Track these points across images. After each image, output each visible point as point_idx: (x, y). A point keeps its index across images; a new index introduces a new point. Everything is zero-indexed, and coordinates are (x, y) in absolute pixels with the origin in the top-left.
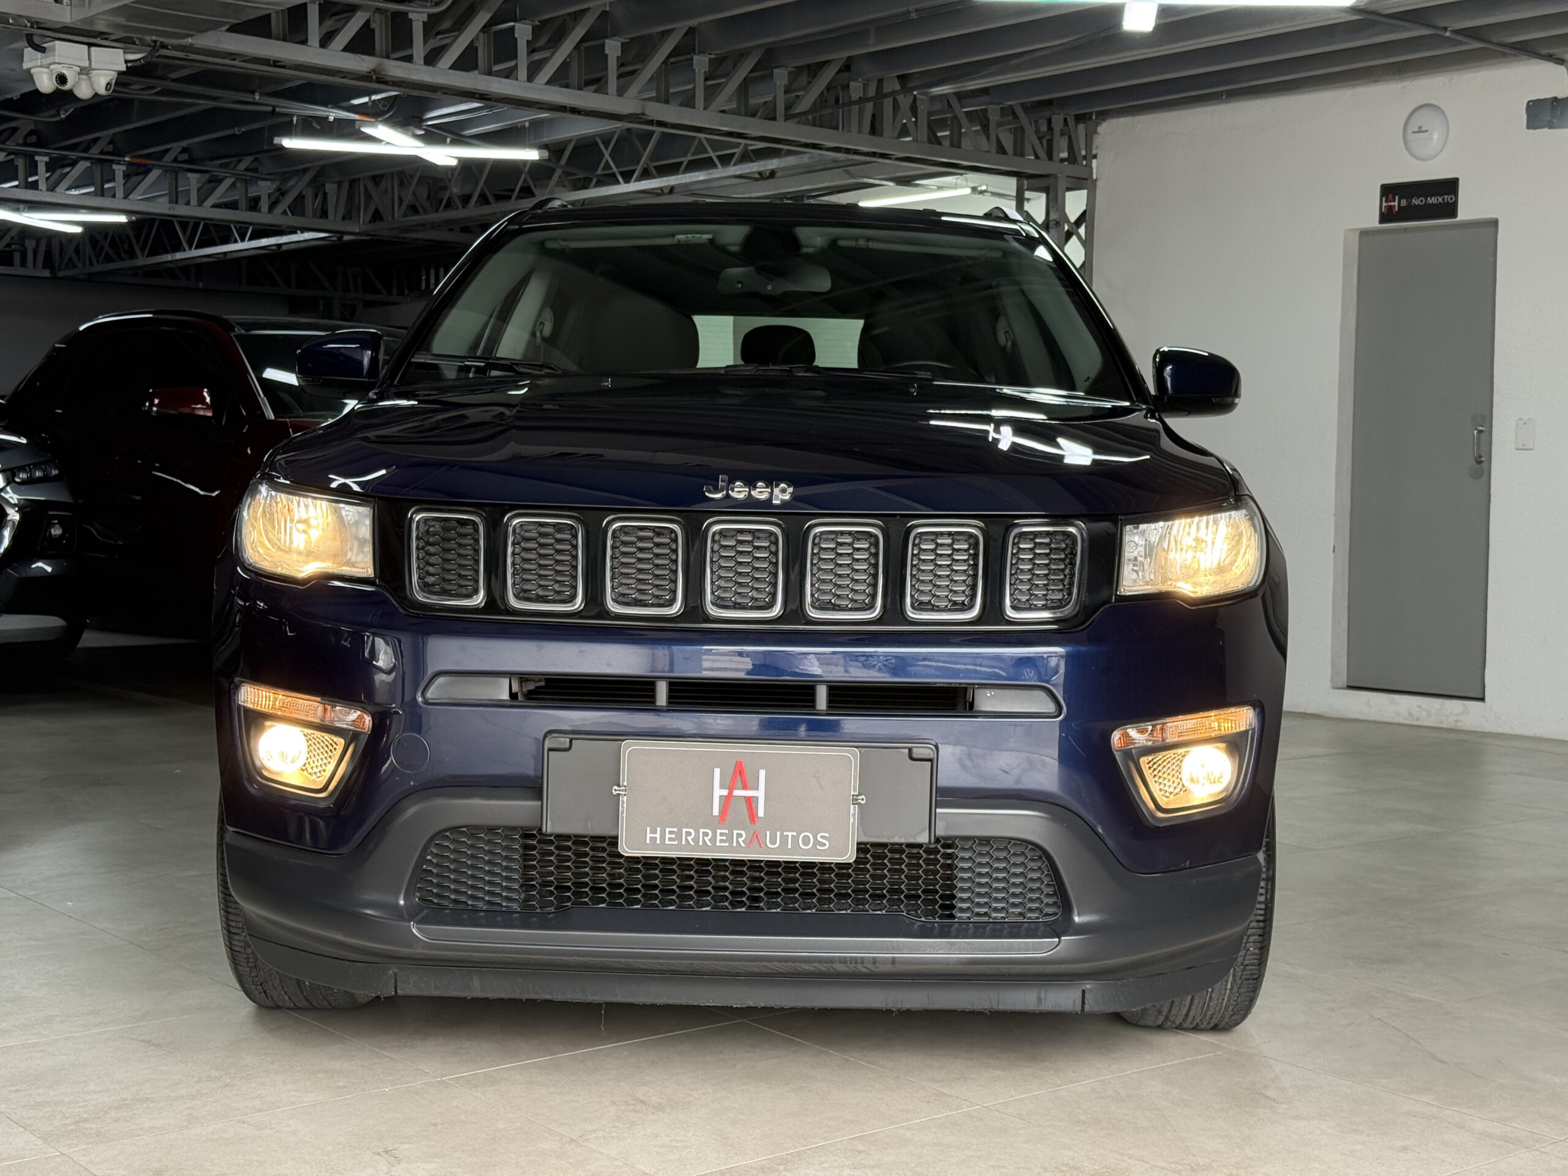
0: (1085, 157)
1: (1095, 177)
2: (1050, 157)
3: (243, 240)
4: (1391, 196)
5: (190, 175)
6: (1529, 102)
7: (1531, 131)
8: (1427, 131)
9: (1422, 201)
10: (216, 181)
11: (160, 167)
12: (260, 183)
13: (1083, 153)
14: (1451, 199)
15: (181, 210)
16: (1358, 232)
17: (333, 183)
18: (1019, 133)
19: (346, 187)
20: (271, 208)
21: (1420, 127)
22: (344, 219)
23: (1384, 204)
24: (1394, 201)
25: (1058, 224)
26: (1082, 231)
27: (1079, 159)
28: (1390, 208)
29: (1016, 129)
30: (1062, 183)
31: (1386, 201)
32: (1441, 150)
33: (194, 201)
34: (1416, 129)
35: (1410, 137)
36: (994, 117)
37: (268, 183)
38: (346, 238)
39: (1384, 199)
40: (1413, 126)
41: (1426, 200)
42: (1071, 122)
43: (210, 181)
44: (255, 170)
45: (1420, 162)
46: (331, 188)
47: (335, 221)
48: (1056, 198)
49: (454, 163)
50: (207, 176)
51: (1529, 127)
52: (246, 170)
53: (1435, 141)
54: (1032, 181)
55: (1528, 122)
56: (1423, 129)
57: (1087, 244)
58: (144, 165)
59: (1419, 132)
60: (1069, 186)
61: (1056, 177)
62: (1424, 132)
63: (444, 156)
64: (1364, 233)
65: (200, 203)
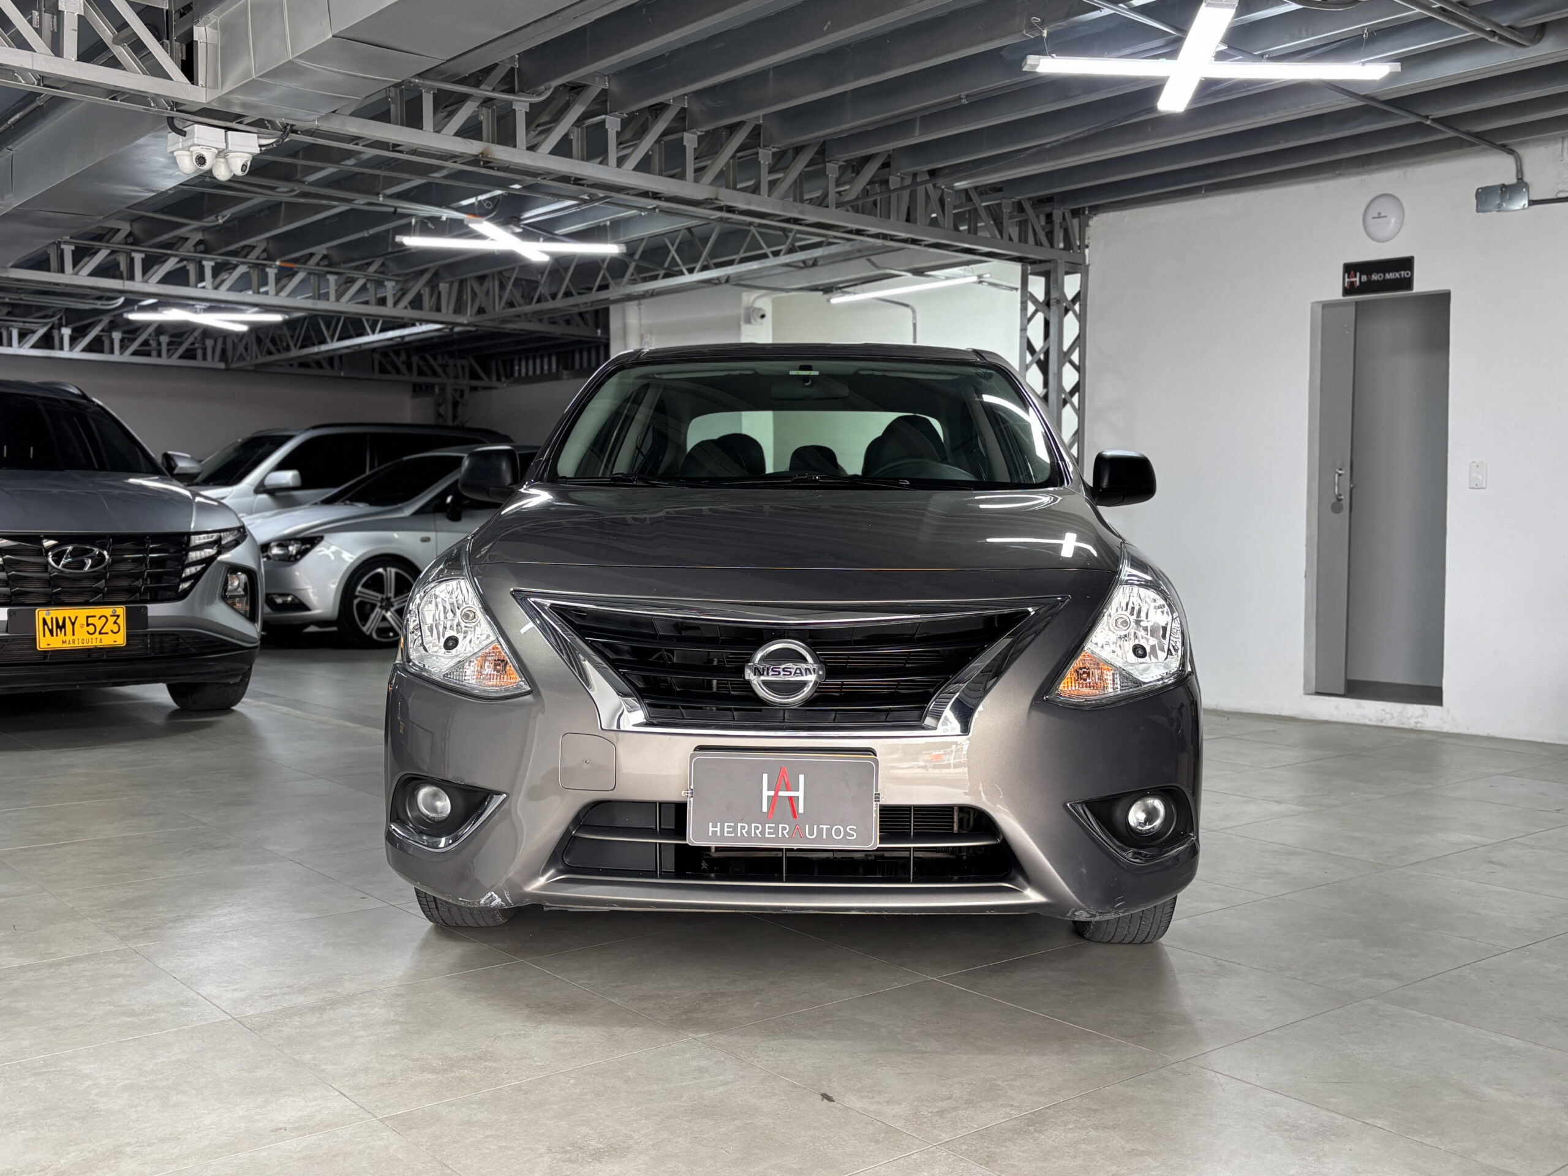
0: (1079, 247)
1: (1087, 263)
2: (1052, 245)
3: (373, 332)
4: (1352, 273)
5: (329, 277)
6: (1478, 189)
7: (1481, 214)
8: (1386, 216)
9: (1380, 277)
10: (352, 281)
11: (305, 269)
12: (386, 283)
13: (1078, 243)
14: (1408, 274)
15: (322, 305)
16: (1321, 305)
17: (446, 283)
18: (1023, 225)
19: (456, 286)
20: (395, 304)
21: (1379, 214)
22: (455, 312)
23: (1347, 280)
24: (1356, 277)
25: (1058, 302)
27: (1075, 248)
28: (1352, 284)
29: (1020, 222)
30: (1062, 268)
31: (1349, 277)
32: (1398, 232)
33: (332, 297)
34: (1376, 215)
35: (1370, 221)
36: (1006, 211)
37: (393, 283)
38: (457, 329)
39: (1346, 275)
40: (1373, 212)
41: (1384, 275)
42: (1068, 215)
43: (346, 283)
44: (383, 273)
45: (1380, 244)
46: (443, 287)
47: (447, 314)
48: (1056, 281)
49: (546, 259)
50: (343, 279)
51: (1478, 211)
52: (375, 272)
53: (1392, 225)
55: (1477, 206)
56: (1382, 215)
58: (291, 269)
59: (1379, 217)
60: (1067, 270)
61: (1057, 263)
62: (1383, 217)
63: (536, 252)
64: (1327, 306)
65: (338, 299)
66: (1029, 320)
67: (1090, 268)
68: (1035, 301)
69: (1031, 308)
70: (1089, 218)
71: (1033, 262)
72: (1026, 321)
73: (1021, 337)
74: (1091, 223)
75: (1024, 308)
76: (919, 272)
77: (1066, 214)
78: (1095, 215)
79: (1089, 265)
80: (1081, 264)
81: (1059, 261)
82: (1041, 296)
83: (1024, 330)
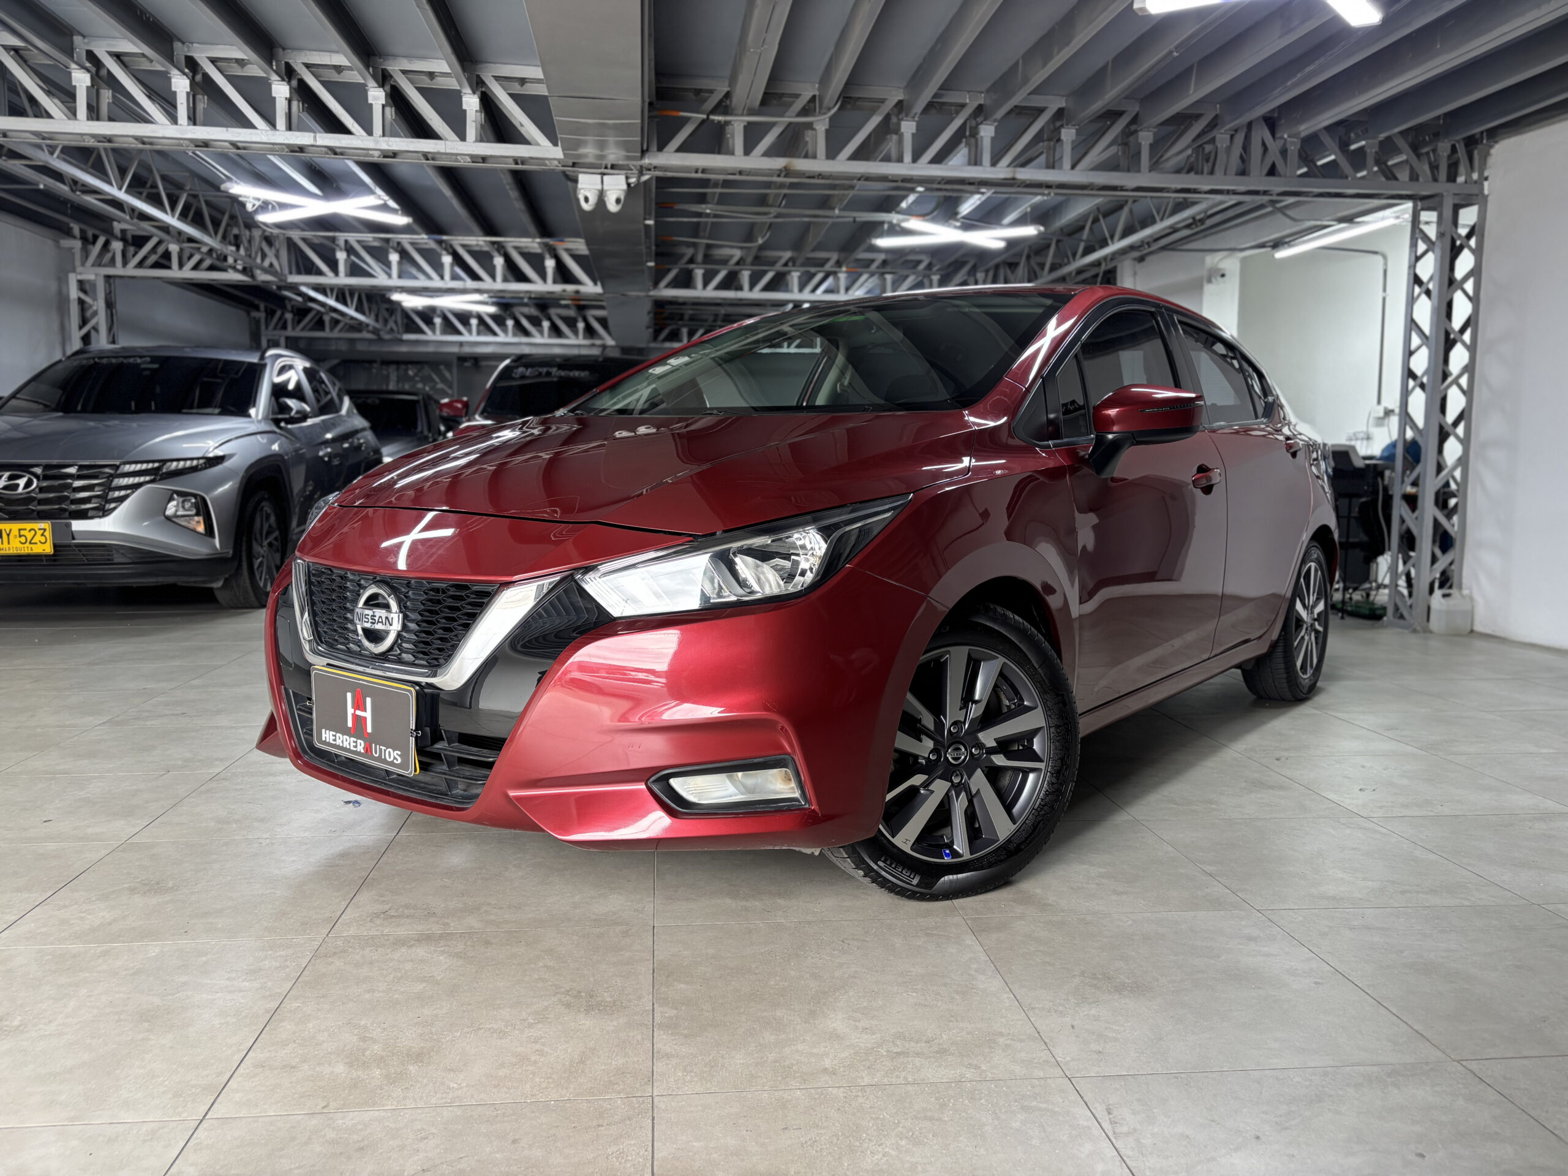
1: (1486, 192)
26: (1473, 242)
54: (1427, 203)
57: (1478, 253)
66: (1418, 259)
67: (1489, 198)
68: (1426, 238)
69: (1422, 247)
70: (1491, 147)
71: (1423, 198)
72: (1413, 259)
73: (1409, 274)
74: (1493, 151)
75: (1414, 245)
76: (1349, 220)
77: (1457, 146)
78: (1496, 142)
79: (1487, 196)
80: (1477, 195)
81: (1445, 194)
82: (1432, 232)
83: (1413, 266)
